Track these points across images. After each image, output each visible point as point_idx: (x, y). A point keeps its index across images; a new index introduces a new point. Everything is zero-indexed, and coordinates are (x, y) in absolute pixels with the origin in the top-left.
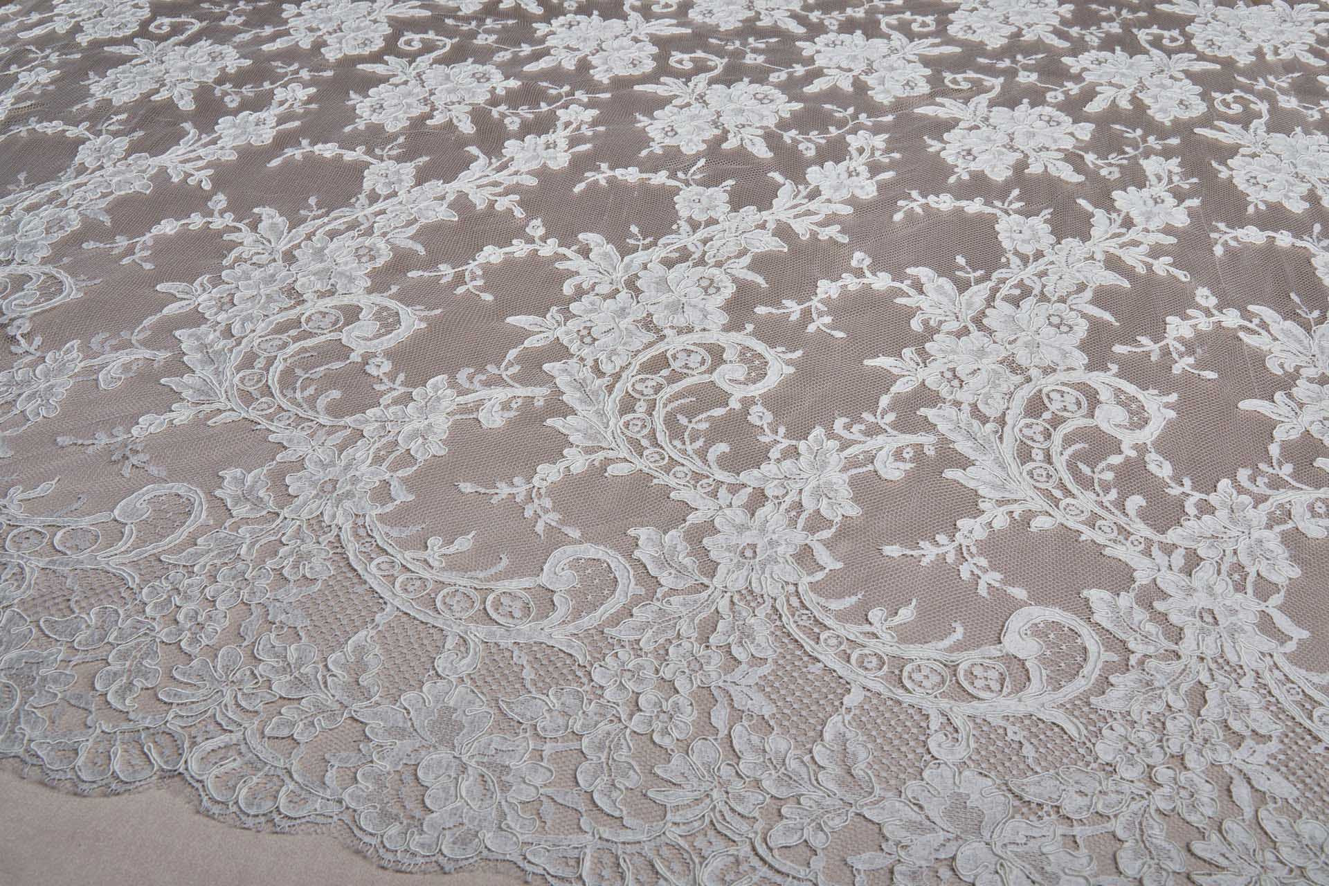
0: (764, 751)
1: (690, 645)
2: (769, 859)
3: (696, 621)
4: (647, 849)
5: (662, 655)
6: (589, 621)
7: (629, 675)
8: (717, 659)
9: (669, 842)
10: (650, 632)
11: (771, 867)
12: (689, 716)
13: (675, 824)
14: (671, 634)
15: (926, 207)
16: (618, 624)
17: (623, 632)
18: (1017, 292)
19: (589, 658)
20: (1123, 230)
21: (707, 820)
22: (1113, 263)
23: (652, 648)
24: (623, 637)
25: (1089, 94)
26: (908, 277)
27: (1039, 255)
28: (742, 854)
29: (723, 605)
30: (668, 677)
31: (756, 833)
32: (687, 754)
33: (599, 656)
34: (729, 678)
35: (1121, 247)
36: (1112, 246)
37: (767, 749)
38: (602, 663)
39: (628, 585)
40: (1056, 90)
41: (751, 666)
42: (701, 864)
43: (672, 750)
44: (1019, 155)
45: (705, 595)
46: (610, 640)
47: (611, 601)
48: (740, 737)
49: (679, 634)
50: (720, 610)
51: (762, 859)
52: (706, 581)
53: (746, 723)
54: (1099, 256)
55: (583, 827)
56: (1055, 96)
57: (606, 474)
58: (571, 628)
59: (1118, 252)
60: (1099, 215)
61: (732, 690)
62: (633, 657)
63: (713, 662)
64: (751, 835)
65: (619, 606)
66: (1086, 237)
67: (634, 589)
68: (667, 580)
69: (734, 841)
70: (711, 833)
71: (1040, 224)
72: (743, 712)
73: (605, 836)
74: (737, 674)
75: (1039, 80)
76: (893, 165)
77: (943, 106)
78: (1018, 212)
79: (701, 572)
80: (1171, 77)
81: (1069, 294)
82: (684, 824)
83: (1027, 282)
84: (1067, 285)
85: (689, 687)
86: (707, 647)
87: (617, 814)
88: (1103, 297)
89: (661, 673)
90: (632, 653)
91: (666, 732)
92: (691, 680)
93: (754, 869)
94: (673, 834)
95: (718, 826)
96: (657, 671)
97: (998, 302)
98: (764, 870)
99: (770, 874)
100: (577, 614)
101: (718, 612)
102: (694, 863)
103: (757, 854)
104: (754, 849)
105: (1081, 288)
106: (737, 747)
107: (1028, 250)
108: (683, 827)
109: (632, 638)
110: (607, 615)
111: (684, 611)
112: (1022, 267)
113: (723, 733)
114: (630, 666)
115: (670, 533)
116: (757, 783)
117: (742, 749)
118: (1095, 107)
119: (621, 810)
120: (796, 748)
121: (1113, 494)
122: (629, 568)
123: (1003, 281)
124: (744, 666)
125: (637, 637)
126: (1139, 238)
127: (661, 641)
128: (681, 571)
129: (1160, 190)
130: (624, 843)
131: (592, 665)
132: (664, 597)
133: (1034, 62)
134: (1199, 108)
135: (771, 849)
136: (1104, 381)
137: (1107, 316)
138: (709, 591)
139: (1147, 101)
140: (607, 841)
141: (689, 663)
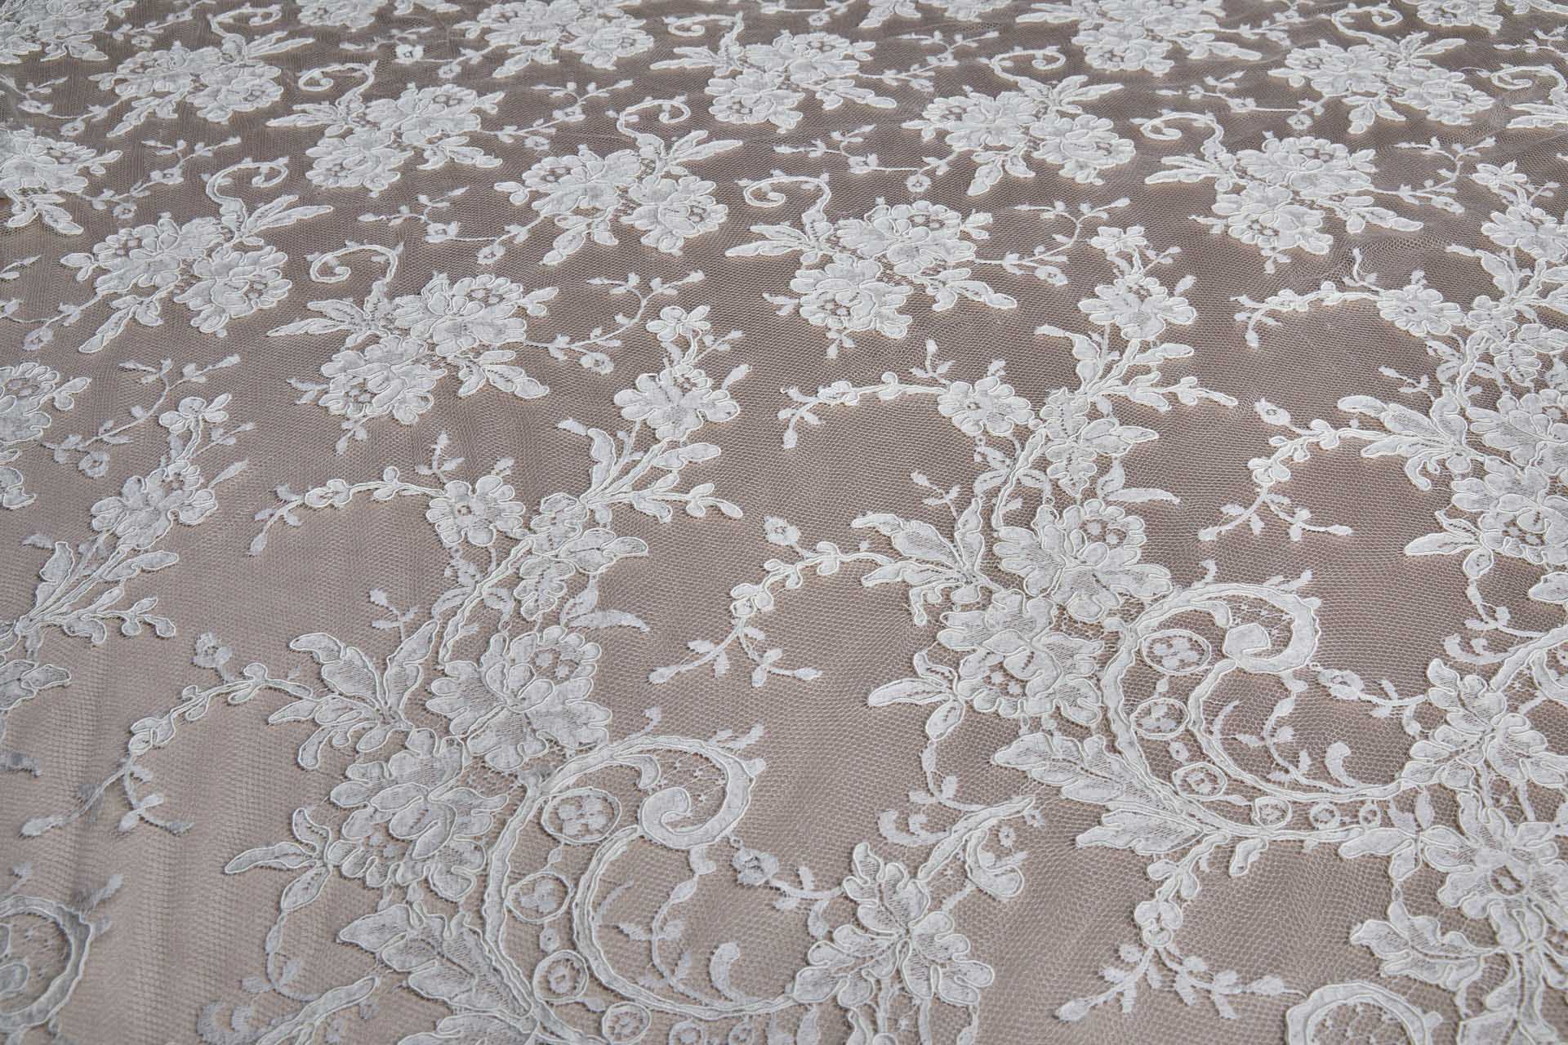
15: (820, 411)
18: (1017, 504)
20: (1115, 355)
22: (1127, 413)
25: (965, 169)
26: (863, 534)
27: (1023, 434)
35: (1125, 381)
36: (1113, 385)
40: (915, 173)
44: (907, 290)
54: (1105, 407)
56: (917, 183)
59: (1123, 391)
60: (1079, 340)
66: (1074, 384)
71: (994, 386)
75: (883, 162)
76: (739, 353)
77: (762, 237)
78: (953, 376)
80: (1063, 114)
81: (1093, 480)
83: (1028, 482)
84: (1085, 467)
88: (1139, 469)
97: (1003, 531)
105: (1104, 465)
107: (1003, 431)
112: (1008, 461)
118: (980, 185)
121: (1305, 759)
123: (996, 491)
126: (1141, 360)
129: (1135, 276)
133: (860, 140)
134: (1126, 150)
136: (1206, 595)
137: (1160, 495)
139: (1051, 159)
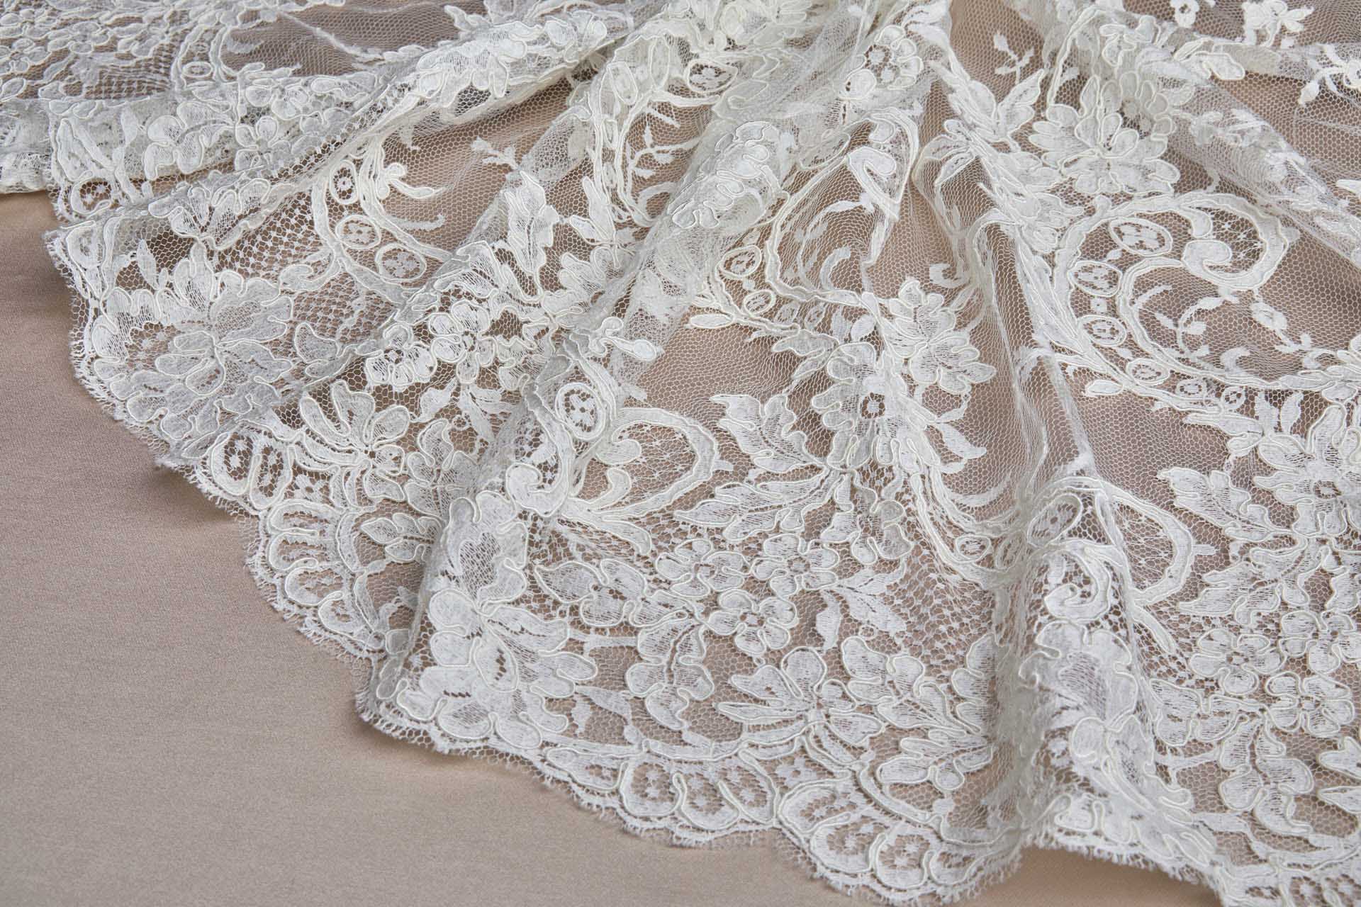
0: (884, 672)
1: (793, 541)
2: (876, 795)
3: (804, 513)
4: (711, 774)
5: (752, 549)
6: (653, 502)
7: (708, 570)
8: (830, 559)
9: (742, 765)
10: (739, 519)
11: (877, 806)
12: (786, 622)
13: (752, 746)
14: (767, 526)
16: (692, 506)
17: (700, 516)
19: (653, 547)
21: (797, 746)
23: (739, 541)
24: (699, 524)
28: (840, 789)
29: (840, 491)
30: (760, 576)
31: (863, 765)
32: (778, 667)
33: (666, 545)
34: (845, 582)
37: (889, 669)
38: (670, 555)
39: (709, 460)
41: (878, 572)
42: (782, 794)
43: (759, 661)
45: (816, 479)
46: (681, 526)
47: (687, 477)
48: (853, 653)
49: (778, 527)
50: (836, 500)
51: (866, 796)
52: (816, 461)
53: (864, 639)
55: (627, 737)
57: (688, 326)
58: (629, 510)
61: (849, 596)
62: (712, 549)
63: (824, 563)
64: (856, 768)
65: (697, 484)
67: (717, 463)
68: (763, 460)
69: (831, 773)
70: (800, 762)
72: (860, 624)
73: (654, 750)
74: (856, 580)
79: (811, 450)
82: (764, 747)
85: (789, 589)
86: (817, 544)
87: (675, 727)
89: (751, 571)
90: (711, 543)
91: (751, 637)
92: (793, 582)
93: (853, 806)
94: (749, 758)
95: (811, 754)
96: (745, 568)
98: (868, 810)
99: (876, 814)
100: (637, 494)
101: (833, 503)
102: (773, 792)
103: (860, 790)
104: (857, 784)
106: (847, 665)
108: (761, 750)
109: (713, 525)
110: (680, 494)
111: (786, 500)
113: (829, 644)
114: (709, 561)
115: (771, 400)
116: (869, 709)
117: (855, 667)
119: (681, 723)
120: (928, 674)
122: (714, 440)
124: (867, 571)
125: (720, 525)
127: (754, 534)
128: (786, 450)
130: (680, 762)
131: (655, 555)
132: (758, 480)
135: (880, 787)
138: (822, 475)
140: (659, 756)
141: (790, 562)
